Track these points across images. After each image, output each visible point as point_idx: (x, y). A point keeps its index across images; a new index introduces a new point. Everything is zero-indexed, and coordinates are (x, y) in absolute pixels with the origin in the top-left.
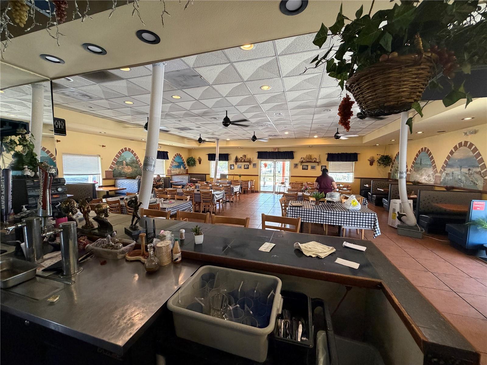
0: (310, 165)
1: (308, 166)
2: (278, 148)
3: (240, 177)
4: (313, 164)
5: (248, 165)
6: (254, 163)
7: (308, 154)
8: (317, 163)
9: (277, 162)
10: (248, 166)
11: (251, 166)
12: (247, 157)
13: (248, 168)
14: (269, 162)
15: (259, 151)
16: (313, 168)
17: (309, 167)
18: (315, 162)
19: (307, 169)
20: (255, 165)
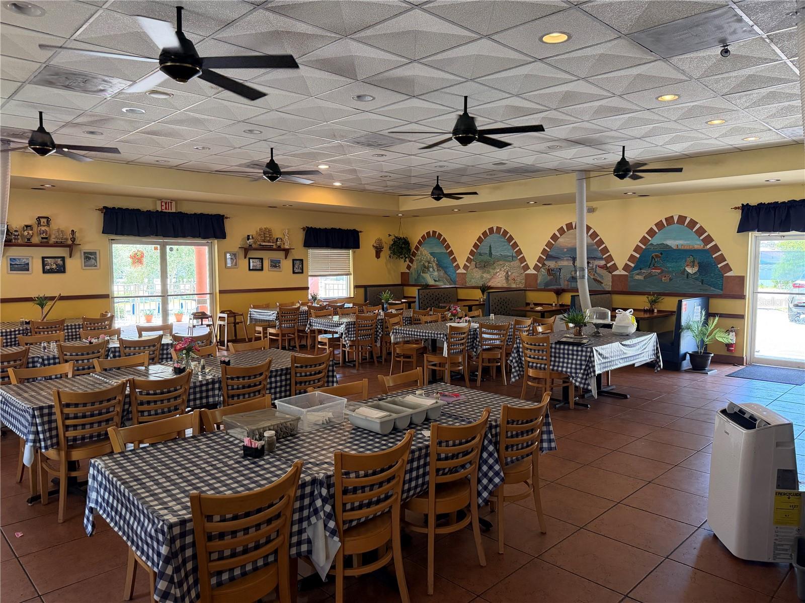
0: (267, 256)
1: (262, 259)
2: (177, 201)
3: (42, 306)
4: (279, 255)
5: (63, 259)
6: (87, 248)
7: (264, 227)
8: (282, 254)
9: (168, 247)
10: (59, 262)
11: (74, 264)
12: (54, 226)
13: (61, 269)
14: (149, 249)
15: (110, 205)
16: (275, 264)
17: (266, 263)
18: (279, 249)
19: (262, 269)
20: (90, 257)
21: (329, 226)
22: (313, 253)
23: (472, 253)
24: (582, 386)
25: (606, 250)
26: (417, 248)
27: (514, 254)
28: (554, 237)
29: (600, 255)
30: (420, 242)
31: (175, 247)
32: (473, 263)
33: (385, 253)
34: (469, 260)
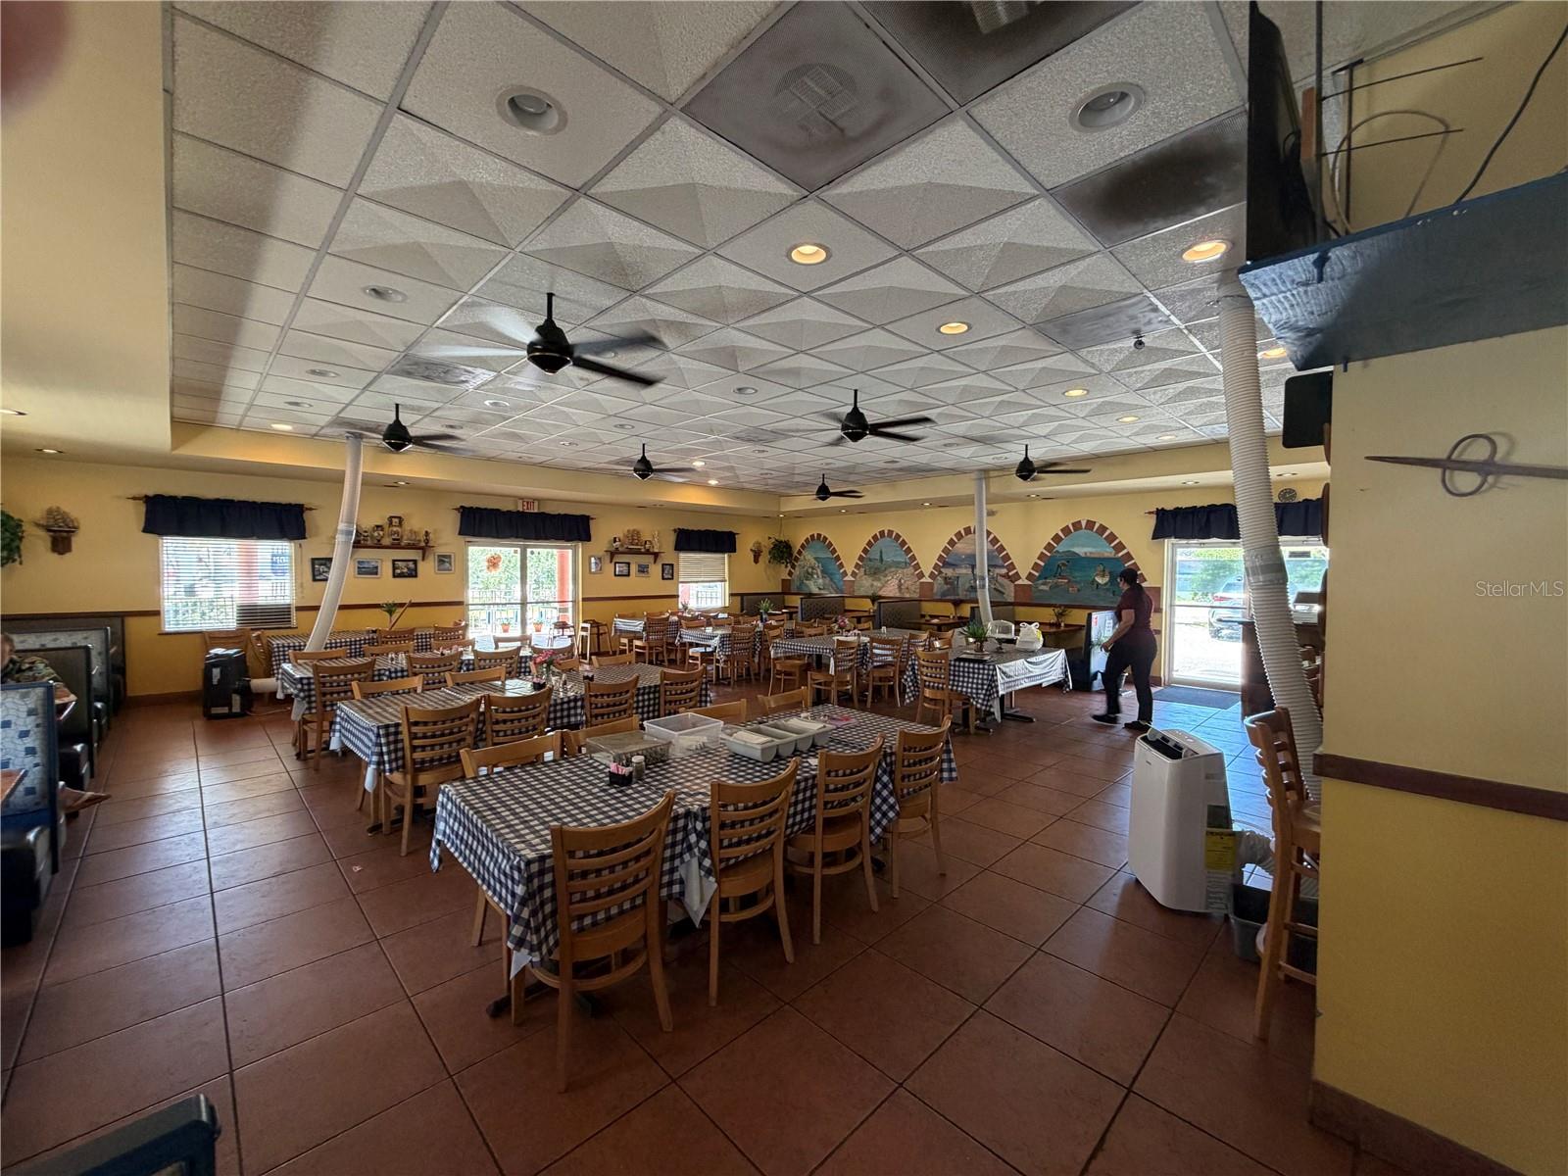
0: (635, 561)
1: (629, 564)
2: (539, 500)
3: (391, 612)
4: (647, 559)
5: (415, 562)
6: (442, 550)
7: (632, 528)
8: (652, 557)
9: (529, 550)
10: (411, 565)
11: (427, 567)
12: (407, 526)
13: (413, 574)
14: (508, 552)
15: (467, 505)
16: (643, 570)
17: (634, 568)
18: (648, 552)
19: (628, 575)
20: (443, 560)
21: (702, 528)
22: (685, 557)
23: (861, 558)
24: (984, 708)
25: (1007, 557)
26: (800, 552)
27: (908, 561)
28: (952, 543)
29: (1001, 562)
30: (803, 546)
31: (536, 550)
32: (862, 570)
33: (765, 557)
34: (857, 566)
